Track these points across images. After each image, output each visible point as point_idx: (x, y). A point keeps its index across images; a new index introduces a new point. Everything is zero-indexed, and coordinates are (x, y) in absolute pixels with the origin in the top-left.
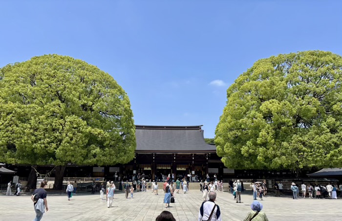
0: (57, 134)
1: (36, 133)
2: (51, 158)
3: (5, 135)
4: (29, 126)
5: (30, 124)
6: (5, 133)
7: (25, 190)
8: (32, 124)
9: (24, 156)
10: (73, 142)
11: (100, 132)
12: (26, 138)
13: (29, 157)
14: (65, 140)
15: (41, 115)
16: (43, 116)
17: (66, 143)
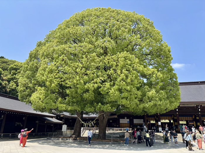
0: (110, 72)
1: (88, 72)
2: (100, 104)
3: (56, 76)
4: (81, 65)
5: (82, 63)
6: (56, 75)
7: (73, 139)
8: (84, 63)
9: (73, 102)
10: (129, 80)
11: (154, 71)
12: (78, 78)
13: (79, 103)
14: (121, 78)
15: (92, 53)
16: (94, 54)
17: (122, 81)
